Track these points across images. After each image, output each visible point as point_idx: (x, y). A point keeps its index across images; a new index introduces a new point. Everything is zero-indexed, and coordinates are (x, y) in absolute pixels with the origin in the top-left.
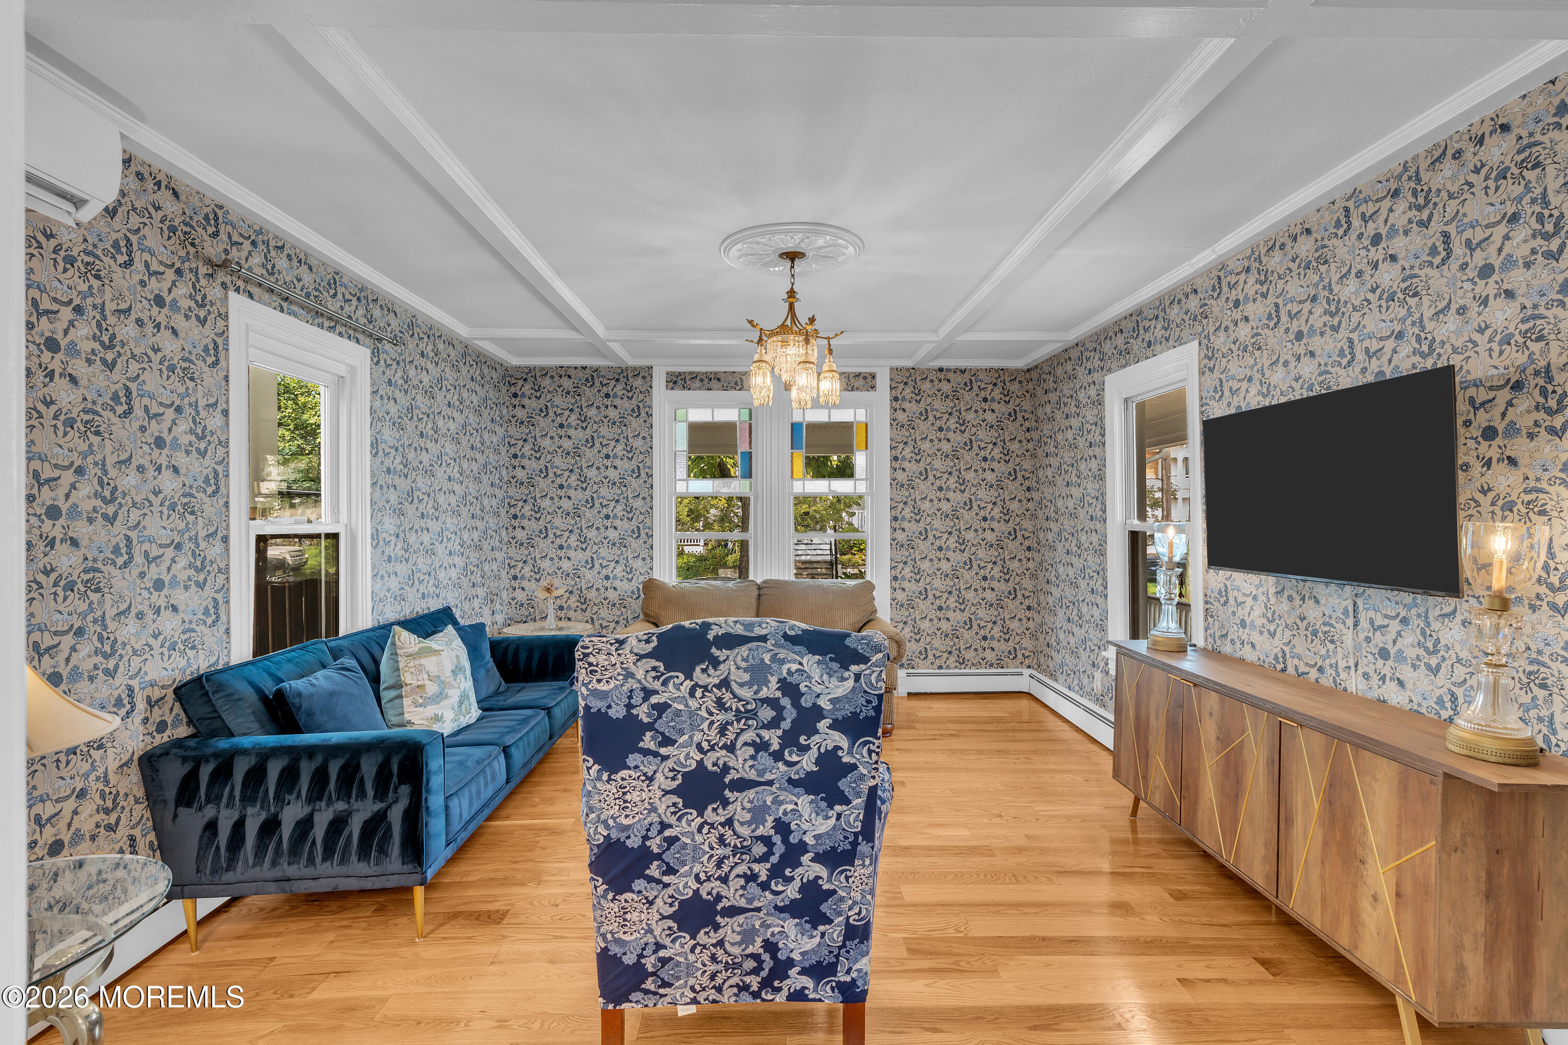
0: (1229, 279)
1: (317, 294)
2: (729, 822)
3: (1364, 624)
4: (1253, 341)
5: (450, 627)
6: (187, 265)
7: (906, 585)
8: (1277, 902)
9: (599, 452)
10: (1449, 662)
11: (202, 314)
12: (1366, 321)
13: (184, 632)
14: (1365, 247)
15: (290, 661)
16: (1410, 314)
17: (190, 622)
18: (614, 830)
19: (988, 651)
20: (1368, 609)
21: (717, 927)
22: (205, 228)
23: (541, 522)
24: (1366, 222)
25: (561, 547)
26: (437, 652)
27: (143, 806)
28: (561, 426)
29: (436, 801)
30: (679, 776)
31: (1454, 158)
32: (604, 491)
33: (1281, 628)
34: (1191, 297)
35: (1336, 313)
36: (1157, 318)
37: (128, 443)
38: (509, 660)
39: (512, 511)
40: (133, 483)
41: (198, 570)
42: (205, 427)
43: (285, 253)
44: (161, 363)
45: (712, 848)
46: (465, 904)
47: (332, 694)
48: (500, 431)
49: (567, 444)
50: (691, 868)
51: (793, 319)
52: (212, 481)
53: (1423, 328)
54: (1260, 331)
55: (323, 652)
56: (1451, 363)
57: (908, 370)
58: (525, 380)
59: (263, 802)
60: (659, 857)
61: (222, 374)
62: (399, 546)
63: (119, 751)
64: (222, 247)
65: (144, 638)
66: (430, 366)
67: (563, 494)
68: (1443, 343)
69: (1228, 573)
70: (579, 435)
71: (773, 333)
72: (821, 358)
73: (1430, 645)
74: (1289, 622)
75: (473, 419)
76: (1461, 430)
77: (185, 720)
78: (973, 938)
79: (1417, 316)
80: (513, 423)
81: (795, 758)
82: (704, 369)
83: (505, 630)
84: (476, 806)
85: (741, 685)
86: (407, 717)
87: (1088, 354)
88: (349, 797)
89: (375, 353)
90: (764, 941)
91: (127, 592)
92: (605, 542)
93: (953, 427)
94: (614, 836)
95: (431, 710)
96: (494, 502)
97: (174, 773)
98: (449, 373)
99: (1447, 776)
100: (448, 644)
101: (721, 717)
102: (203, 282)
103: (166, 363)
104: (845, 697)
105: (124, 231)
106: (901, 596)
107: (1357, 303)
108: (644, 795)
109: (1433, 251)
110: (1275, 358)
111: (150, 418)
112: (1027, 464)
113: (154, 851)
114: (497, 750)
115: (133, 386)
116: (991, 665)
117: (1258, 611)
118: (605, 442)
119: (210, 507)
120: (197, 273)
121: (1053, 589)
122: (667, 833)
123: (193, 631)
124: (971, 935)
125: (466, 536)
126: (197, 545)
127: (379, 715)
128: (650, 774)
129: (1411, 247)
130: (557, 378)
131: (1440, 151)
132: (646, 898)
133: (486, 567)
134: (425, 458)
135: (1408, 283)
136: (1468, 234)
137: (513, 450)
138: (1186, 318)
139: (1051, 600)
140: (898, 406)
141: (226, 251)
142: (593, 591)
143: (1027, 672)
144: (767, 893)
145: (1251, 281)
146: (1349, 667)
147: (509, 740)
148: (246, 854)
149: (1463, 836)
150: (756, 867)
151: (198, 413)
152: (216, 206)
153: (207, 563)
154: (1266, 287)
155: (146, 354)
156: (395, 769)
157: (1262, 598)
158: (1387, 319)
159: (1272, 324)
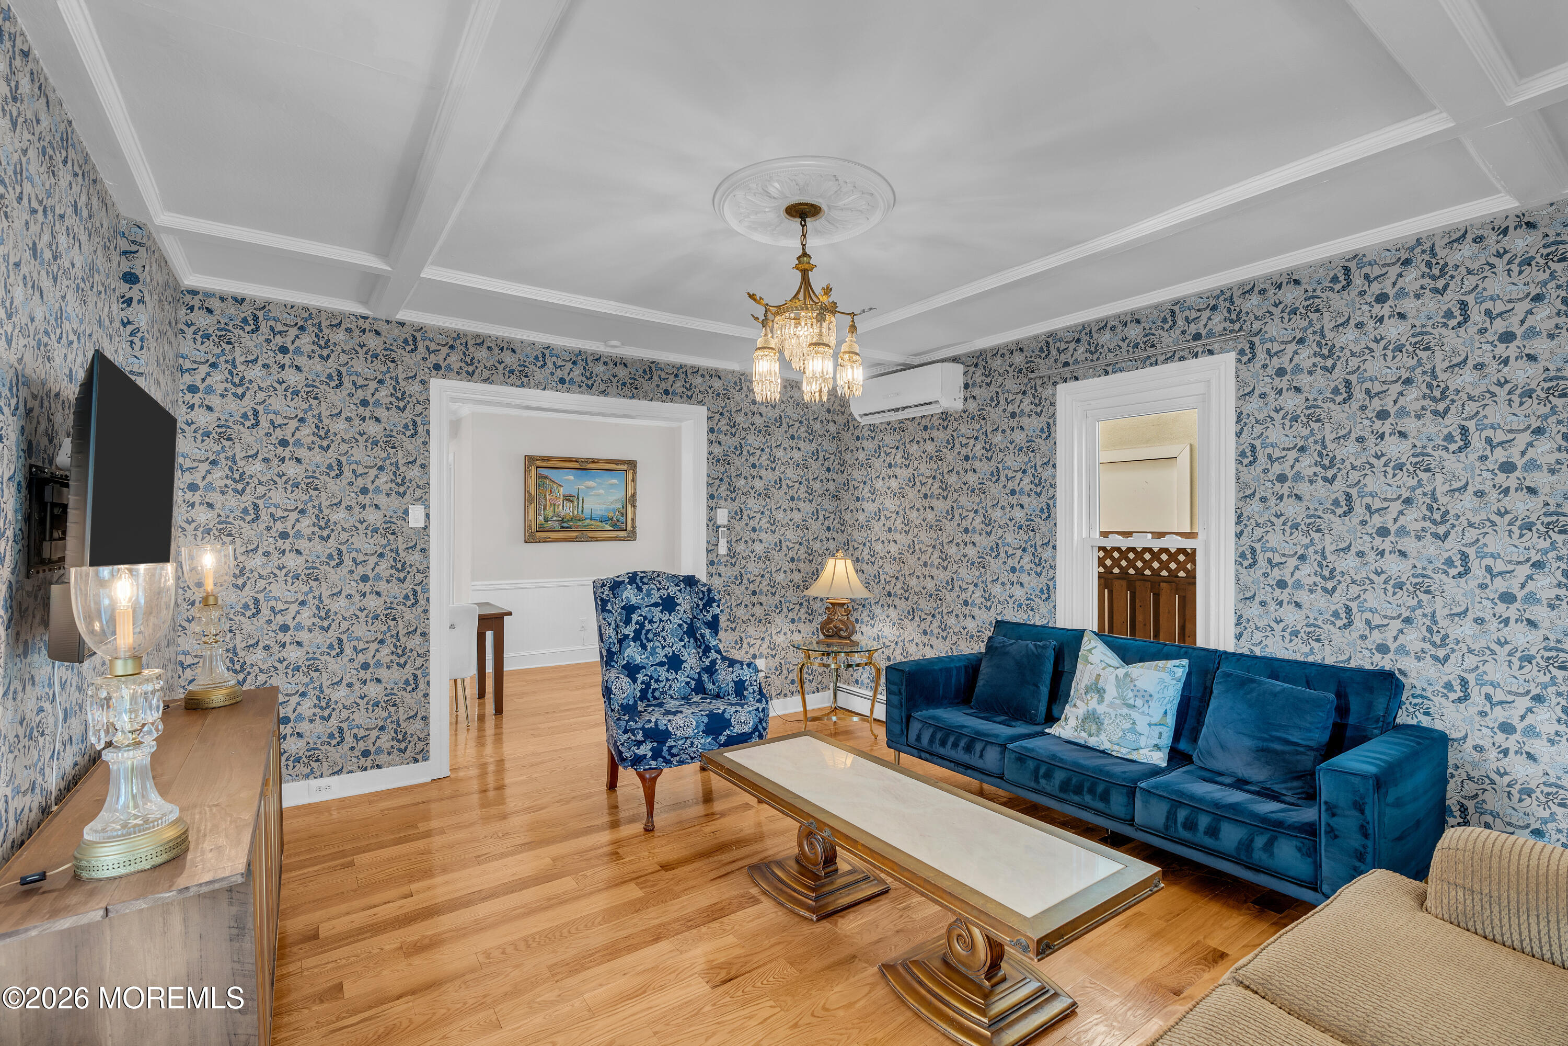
11: (1039, 409)
13: (1027, 600)
17: (1031, 595)
37: (997, 495)
40: (999, 515)
41: (1036, 565)
42: (1041, 478)
44: (1014, 448)
52: (1046, 511)
61: (1052, 442)
89: (1247, 350)
102: (1040, 390)
103: (1017, 448)
105: (995, 389)
111: (1008, 480)
115: (1000, 466)
119: (1044, 527)
123: (1033, 600)
126: (1036, 550)
141: (1056, 360)
151: (1036, 471)
152: (1048, 337)
153: (1042, 561)
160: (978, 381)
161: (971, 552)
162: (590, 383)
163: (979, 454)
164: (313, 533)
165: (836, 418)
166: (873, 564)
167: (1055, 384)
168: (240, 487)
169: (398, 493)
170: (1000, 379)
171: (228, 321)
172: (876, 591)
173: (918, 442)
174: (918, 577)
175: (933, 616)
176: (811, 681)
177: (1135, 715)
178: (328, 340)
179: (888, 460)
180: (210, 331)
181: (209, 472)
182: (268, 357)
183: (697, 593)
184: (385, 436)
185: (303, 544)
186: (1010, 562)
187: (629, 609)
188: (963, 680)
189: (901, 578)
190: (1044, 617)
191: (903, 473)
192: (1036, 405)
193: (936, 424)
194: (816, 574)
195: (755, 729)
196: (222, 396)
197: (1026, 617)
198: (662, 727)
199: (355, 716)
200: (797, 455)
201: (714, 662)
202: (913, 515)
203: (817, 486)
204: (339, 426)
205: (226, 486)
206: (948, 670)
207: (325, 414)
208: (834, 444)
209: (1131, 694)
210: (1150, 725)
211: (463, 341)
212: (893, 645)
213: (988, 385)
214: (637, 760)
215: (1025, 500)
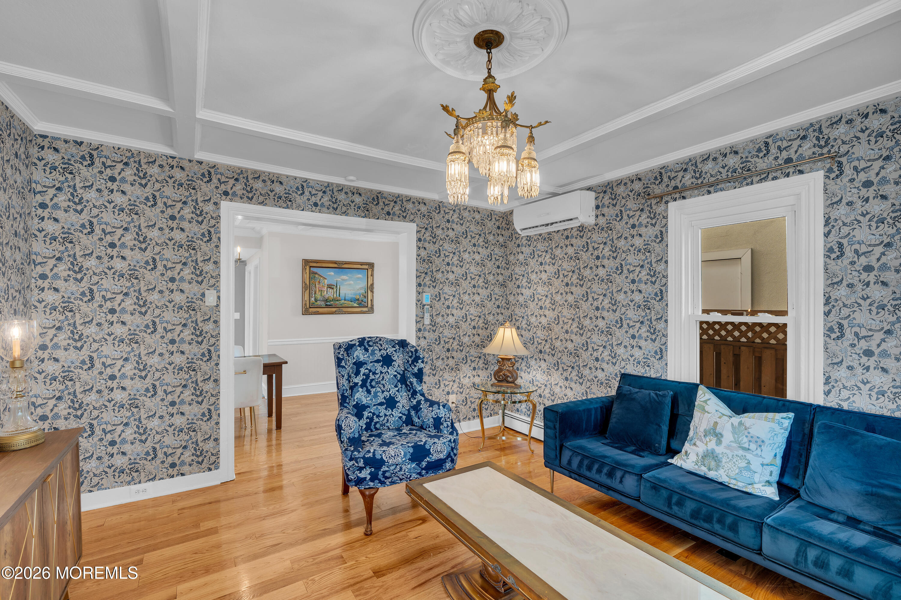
160: (607, 203)
161: (601, 324)
162: (335, 206)
163: (607, 255)
164: (134, 310)
165: (503, 232)
166: (529, 331)
167: (667, 202)
168: (79, 276)
169: (197, 282)
170: (623, 201)
171: (70, 157)
172: (531, 349)
173: (562, 247)
174: (561, 340)
175: (573, 368)
176: (486, 409)
177: (749, 456)
178: (146, 173)
179: (540, 260)
180: (57, 164)
181: (55, 266)
182: (100, 184)
183: (408, 353)
184: (188, 241)
185: (126, 318)
186: (631, 331)
187: (359, 364)
188: (599, 417)
189: (549, 341)
190: (658, 372)
191: (551, 269)
192: (652, 219)
193: (575, 234)
194: (490, 338)
195: (449, 456)
196: (66, 211)
197: (643, 371)
198: (378, 457)
199: (165, 439)
200: (477, 257)
201: (419, 403)
202: (558, 298)
203: (491, 278)
204: (154, 234)
205: (69, 276)
206: (589, 410)
207: (143, 225)
208: (502, 250)
209: (745, 440)
210: (763, 465)
211: (245, 175)
212: (543, 387)
213: (614, 205)
214: (359, 482)
215: (642, 287)
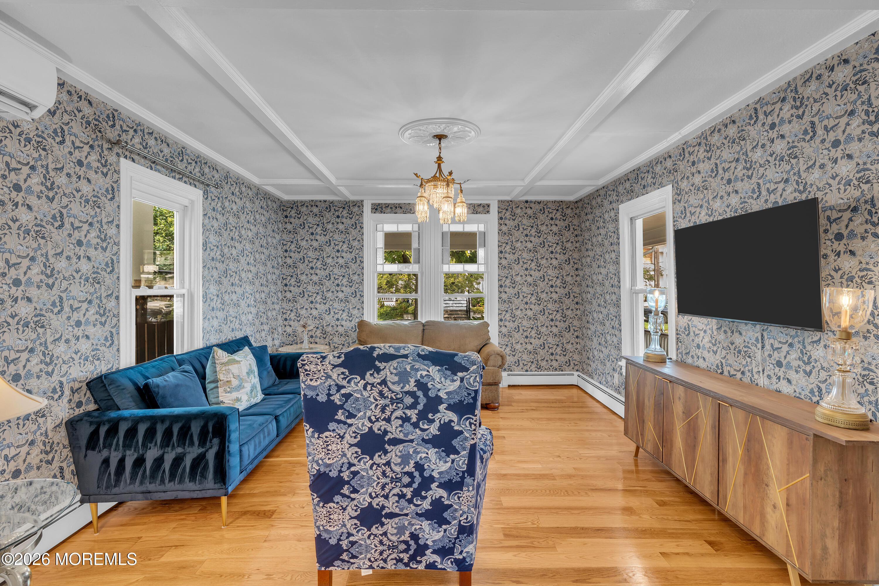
0: (689, 149)
1: (172, 159)
2: (388, 464)
3: (768, 347)
4: (703, 184)
5: (246, 348)
6: (96, 143)
7: (507, 324)
8: (718, 508)
9: (333, 248)
10: (817, 369)
11: (105, 170)
12: (767, 173)
13: (93, 351)
14: (766, 131)
15: (153, 367)
16: (792, 168)
17: (97, 345)
18: (322, 466)
19: (554, 361)
20: (770, 338)
21: (383, 524)
22: (107, 122)
23: (301, 288)
24: (767, 116)
25: (312, 302)
26: (238, 362)
27: (68, 450)
28: (312, 234)
29: (234, 448)
30: (359, 436)
31: (817, 79)
32: (336, 271)
33: (720, 349)
34: (668, 160)
35: (750, 168)
36: (648, 172)
37: (61, 243)
38: (281, 366)
39: (285, 282)
40: (64, 266)
41: (101, 316)
42: (106, 234)
43: (154, 136)
44: (81, 198)
45: (379, 478)
46: (251, 506)
47: (177, 386)
48: (278, 237)
49: (315, 244)
50: (367, 490)
51: (440, 173)
52: (110, 265)
53: (800, 177)
54: (707, 179)
55: (173, 362)
56: (816, 196)
57: (508, 202)
58: (292, 208)
59: (135, 448)
60: (348, 483)
61: (116, 205)
62: (219, 302)
63: (54, 418)
64: (117, 133)
65: (69, 354)
66: (237, 200)
67: (313, 272)
68: (811, 185)
69: (690, 317)
70: (322, 239)
71: (429, 181)
72: (456, 195)
73: (806, 359)
74: (725, 346)
75: (262, 230)
76: (822, 235)
77: (93, 401)
78: (541, 528)
79: (797, 169)
80: (285, 232)
81: (426, 427)
82: (393, 202)
83: (280, 349)
84: (258, 450)
85: (394, 383)
86: (221, 399)
87: (609, 193)
88: (185, 445)
89: (206, 193)
90: (410, 533)
91: (60, 328)
92: (337, 299)
93: (534, 234)
94: (322, 470)
95: (235, 395)
96: (274, 277)
97: (85, 431)
98: (248, 204)
99: (815, 436)
100: (246, 357)
101: (382, 402)
102: (106, 153)
103: (84, 198)
104: (455, 391)
105: (60, 124)
106: (504, 330)
107: (762, 162)
108: (339, 447)
109: (806, 132)
110: (715, 194)
111: (74, 229)
112: (576, 255)
113: (74, 475)
114: (272, 417)
115: (64, 211)
116: (556, 370)
117: (707, 339)
118: (337, 243)
119: (108, 280)
120: (102, 148)
121: (591, 326)
122: (353, 469)
123: (98, 350)
124: (540, 526)
125: (257, 296)
126: (101, 301)
127: (204, 398)
128: (342, 435)
129: (793, 130)
130: (310, 207)
131: (809, 75)
132: (342, 506)
133: (269, 314)
134: (234, 252)
135: (791, 151)
136: (826, 122)
137: (285, 248)
138: (665, 172)
139: (589, 332)
140: (502, 223)
141: (119, 135)
142: (330, 327)
143: (576, 373)
144: (411, 505)
145: (702, 150)
146: (759, 372)
147: (278, 412)
148: (125, 477)
149: (825, 471)
150: (405, 490)
151: (102, 226)
152: (114, 110)
153: (107, 311)
154: (710, 154)
155: (72, 193)
156: (211, 430)
157: (709, 332)
158: (780, 171)
159: (713, 175)
